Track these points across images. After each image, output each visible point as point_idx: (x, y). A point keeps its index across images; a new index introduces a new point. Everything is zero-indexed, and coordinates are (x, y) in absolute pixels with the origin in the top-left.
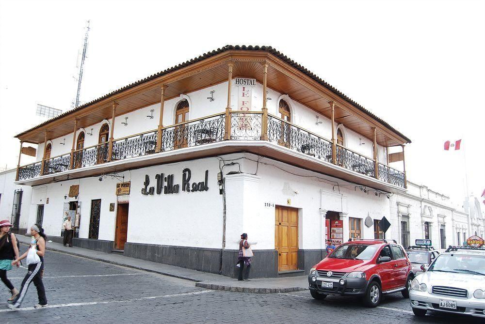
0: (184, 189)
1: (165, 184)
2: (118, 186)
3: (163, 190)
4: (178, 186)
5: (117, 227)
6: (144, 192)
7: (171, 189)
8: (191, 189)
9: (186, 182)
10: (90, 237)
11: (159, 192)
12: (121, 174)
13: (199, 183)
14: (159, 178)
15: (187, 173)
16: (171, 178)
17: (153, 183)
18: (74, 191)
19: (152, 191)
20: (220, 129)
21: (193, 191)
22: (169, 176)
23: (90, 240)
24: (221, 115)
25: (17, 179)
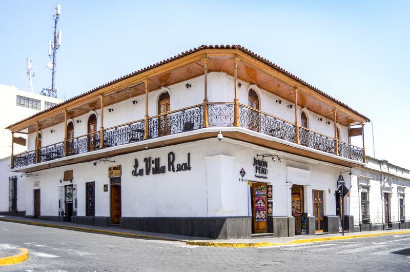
0: (169, 170)
1: (153, 166)
2: (110, 169)
3: (151, 171)
4: (164, 167)
5: (111, 205)
6: (135, 173)
7: (159, 170)
8: (176, 169)
9: (171, 163)
10: (87, 215)
11: (148, 173)
12: (112, 159)
13: (183, 164)
14: (147, 161)
15: (171, 156)
16: (157, 161)
17: (142, 165)
18: (68, 176)
19: (141, 173)
20: (199, 118)
21: (177, 171)
22: (156, 159)
23: (88, 217)
24: (200, 106)
25: (13, 167)
